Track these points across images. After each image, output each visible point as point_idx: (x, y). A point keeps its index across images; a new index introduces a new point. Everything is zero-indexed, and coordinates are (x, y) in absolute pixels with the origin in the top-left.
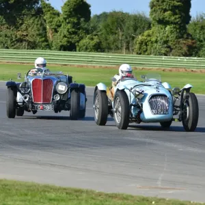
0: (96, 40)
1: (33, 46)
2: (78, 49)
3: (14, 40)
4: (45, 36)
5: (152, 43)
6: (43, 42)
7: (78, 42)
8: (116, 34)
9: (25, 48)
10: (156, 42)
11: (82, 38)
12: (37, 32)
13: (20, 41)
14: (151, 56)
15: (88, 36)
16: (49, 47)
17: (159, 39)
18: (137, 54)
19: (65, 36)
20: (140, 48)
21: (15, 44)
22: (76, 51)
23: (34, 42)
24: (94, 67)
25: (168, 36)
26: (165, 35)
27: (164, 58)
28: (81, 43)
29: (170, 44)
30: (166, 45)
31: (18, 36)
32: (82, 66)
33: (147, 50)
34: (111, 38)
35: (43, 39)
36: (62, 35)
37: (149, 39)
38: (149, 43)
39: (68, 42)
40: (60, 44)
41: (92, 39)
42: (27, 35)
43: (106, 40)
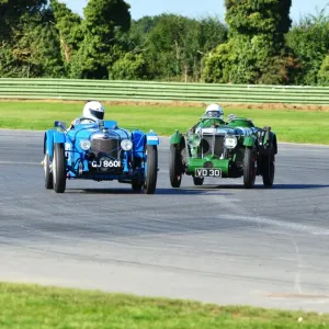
0: (140, 60)
1: (38, 72)
2: (110, 75)
3: (8, 62)
4: (58, 56)
5: (230, 63)
6: (54, 65)
7: (111, 64)
8: (171, 49)
9: (26, 76)
10: (237, 62)
11: (117, 58)
12: (45, 50)
13: (18, 63)
14: (230, 84)
15: (127, 54)
16: (64, 72)
17: (240, 57)
18: (206, 81)
19: (90, 56)
20: (211, 73)
21: (9, 70)
22: (107, 78)
23: (41, 66)
24: (137, 103)
25: (255, 53)
26: (251, 51)
27: (249, 87)
28: (116, 66)
29: (258, 65)
30: (251, 67)
31: (15, 57)
32: (118, 103)
33: (221, 75)
34: (163, 56)
35: (55, 60)
36: (86, 53)
37: (224, 57)
38: (226, 64)
39: (95, 64)
40: (83, 68)
41: (133, 59)
42: (29, 55)
43: (156, 60)
